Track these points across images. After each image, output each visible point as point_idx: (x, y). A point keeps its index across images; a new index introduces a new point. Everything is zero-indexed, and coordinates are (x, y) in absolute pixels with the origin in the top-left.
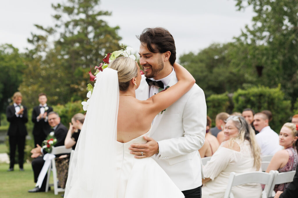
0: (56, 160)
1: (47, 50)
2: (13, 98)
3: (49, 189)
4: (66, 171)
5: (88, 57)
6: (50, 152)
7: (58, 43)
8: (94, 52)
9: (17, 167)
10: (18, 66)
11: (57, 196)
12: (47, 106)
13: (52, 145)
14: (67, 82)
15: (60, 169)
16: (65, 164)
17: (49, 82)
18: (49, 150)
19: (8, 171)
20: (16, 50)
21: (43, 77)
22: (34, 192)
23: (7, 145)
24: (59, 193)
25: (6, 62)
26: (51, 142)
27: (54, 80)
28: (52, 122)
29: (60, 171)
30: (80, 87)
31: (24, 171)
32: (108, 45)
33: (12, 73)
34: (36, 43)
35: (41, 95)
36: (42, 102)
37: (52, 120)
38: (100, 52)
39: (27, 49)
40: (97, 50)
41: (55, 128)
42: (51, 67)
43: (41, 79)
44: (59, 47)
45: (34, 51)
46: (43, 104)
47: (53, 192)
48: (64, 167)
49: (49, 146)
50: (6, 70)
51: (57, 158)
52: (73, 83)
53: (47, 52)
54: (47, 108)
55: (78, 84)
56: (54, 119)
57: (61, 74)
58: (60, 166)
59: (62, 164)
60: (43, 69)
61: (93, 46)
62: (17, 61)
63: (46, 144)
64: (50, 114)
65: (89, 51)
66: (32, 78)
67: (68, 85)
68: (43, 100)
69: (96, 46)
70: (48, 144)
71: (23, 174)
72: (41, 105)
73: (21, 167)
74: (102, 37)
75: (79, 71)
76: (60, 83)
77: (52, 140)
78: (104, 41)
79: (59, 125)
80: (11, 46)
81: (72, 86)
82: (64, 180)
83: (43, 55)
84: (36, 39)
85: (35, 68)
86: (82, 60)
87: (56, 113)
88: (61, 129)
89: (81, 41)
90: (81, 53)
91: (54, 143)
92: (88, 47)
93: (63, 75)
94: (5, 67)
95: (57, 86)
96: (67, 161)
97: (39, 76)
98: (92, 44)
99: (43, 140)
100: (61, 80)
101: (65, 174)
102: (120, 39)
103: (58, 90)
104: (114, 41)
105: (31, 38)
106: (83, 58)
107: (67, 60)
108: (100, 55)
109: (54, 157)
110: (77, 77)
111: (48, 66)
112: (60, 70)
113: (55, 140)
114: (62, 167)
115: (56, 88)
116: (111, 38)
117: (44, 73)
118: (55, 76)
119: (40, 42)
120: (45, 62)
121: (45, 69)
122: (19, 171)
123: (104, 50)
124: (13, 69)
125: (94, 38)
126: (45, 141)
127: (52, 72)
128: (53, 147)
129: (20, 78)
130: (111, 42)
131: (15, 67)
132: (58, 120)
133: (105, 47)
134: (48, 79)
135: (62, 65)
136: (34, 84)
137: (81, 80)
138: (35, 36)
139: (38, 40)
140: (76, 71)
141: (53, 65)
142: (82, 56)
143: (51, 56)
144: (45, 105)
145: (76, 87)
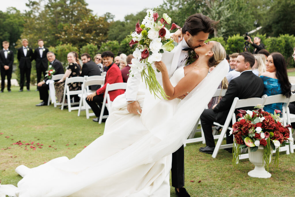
0: (55, 84)
1: (40, 11)
2: (17, 43)
3: (50, 103)
4: (62, 91)
5: (67, 16)
6: (51, 79)
7: (47, 6)
8: (70, 13)
9: (25, 88)
10: (19, 22)
11: (56, 108)
12: (44, 48)
13: (52, 74)
14: (53, 32)
15: (58, 90)
16: (62, 87)
17: (41, 32)
18: (50, 77)
19: (19, 92)
20: (18, 11)
21: (37, 29)
22: (40, 106)
23: (16, 74)
24: (58, 106)
25: (11, 19)
26: (51, 72)
27: (44, 31)
28: (50, 59)
29: (58, 91)
30: (61, 36)
31: (30, 91)
32: (79, 9)
33: (15, 27)
34: (31, 7)
35: (40, 41)
36: (41, 45)
37: (50, 57)
38: (74, 13)
39: (26, 11)
40: (72, 11)
41: (52, 63)
42: (42, 23)
43: (35, 31)
44: (47, 9)
45: (30, 12)
46: (41, 47)
47: (53, 105)
48: (61, 89)
49: (50, 75)
50: (11, 24)
51: (56, 83)
52: (57, 33)
53: (40, 13)
54: (44, 50)
55: (60, 34)
56: (51, 56)
57: (49, 27)
58: (58, 88)
59: (60, 87)
60: (37, 24)
61: (70, 9)
62: (19, 19)
63: (48, 73)
64: (49, 53)
65: (67, 12)
66: (30, 29)
67: (54, 34)
68: (41, 44)
69: (71, 9)
70: (49, 73)
71: (29, 93)
72: (40, 47)
73: (28, 88)
74: (75, 4)
75: (61, 25)
76: (48, 33)
77: (52, 70)
78: (76, 6)
79: (55, 60)
80: (15, 9)
81: (56, 35)
82: (61, 97)
83: (37, 14)
84: (31, 4)
85: (31, 23)
86: (62, 18)
87: (52, 52)
88: (57, 62)
89: (62, 6)
90: (62, 13)
91: (53, 73)
92: (66, 10)
93: (50, 28)
94: (10, 23)
95: (46, 35)
96: (63, 84)
97: (34, 28)
98: (69, 8)
99: (46, 71)
100: (49, 31)
101: (62, 93)
102: (87, 5)
103: (47, 37)
104: (83, 6)
105: (28, 3)
106: (63, 17)
107: (53, 19)
108: (74, 15)
109: (54, 82)
110: (59, 29)
111: (40, 22)
112: (48, 25)
113: (54, 71)
114: (60, 88)
115: (45, 36)
116: (81, 4)
117: (37, 26)
118: (45, 28)
119: (35, 6)
120: (38, 19)
121: (39, 24)
122: (27, 91)
123: (76, 12)
124: (16, 24)
125: (70, 4)
126: (47, 71)
127: (43, 26)
128: (53, 75)
129: (21, 30)
130: (81, 7)
131: (17, 23)
132: (54, 57)
133: (77, 10)
134: (40, 30)
135: (50, 21)
136: (31, 33)
137: (62, 31)
138: (31, 2)
139: (33, 5)
140: (59, 25)
141: (43, 21)
142: (62, 15)
143: (42, 16)
144: (43, 47)
145: (59, 35)
